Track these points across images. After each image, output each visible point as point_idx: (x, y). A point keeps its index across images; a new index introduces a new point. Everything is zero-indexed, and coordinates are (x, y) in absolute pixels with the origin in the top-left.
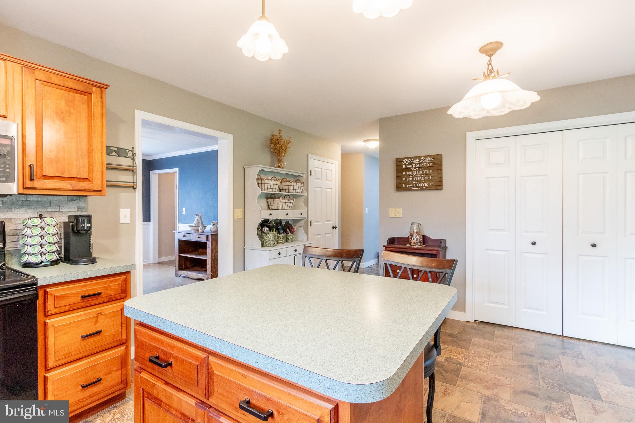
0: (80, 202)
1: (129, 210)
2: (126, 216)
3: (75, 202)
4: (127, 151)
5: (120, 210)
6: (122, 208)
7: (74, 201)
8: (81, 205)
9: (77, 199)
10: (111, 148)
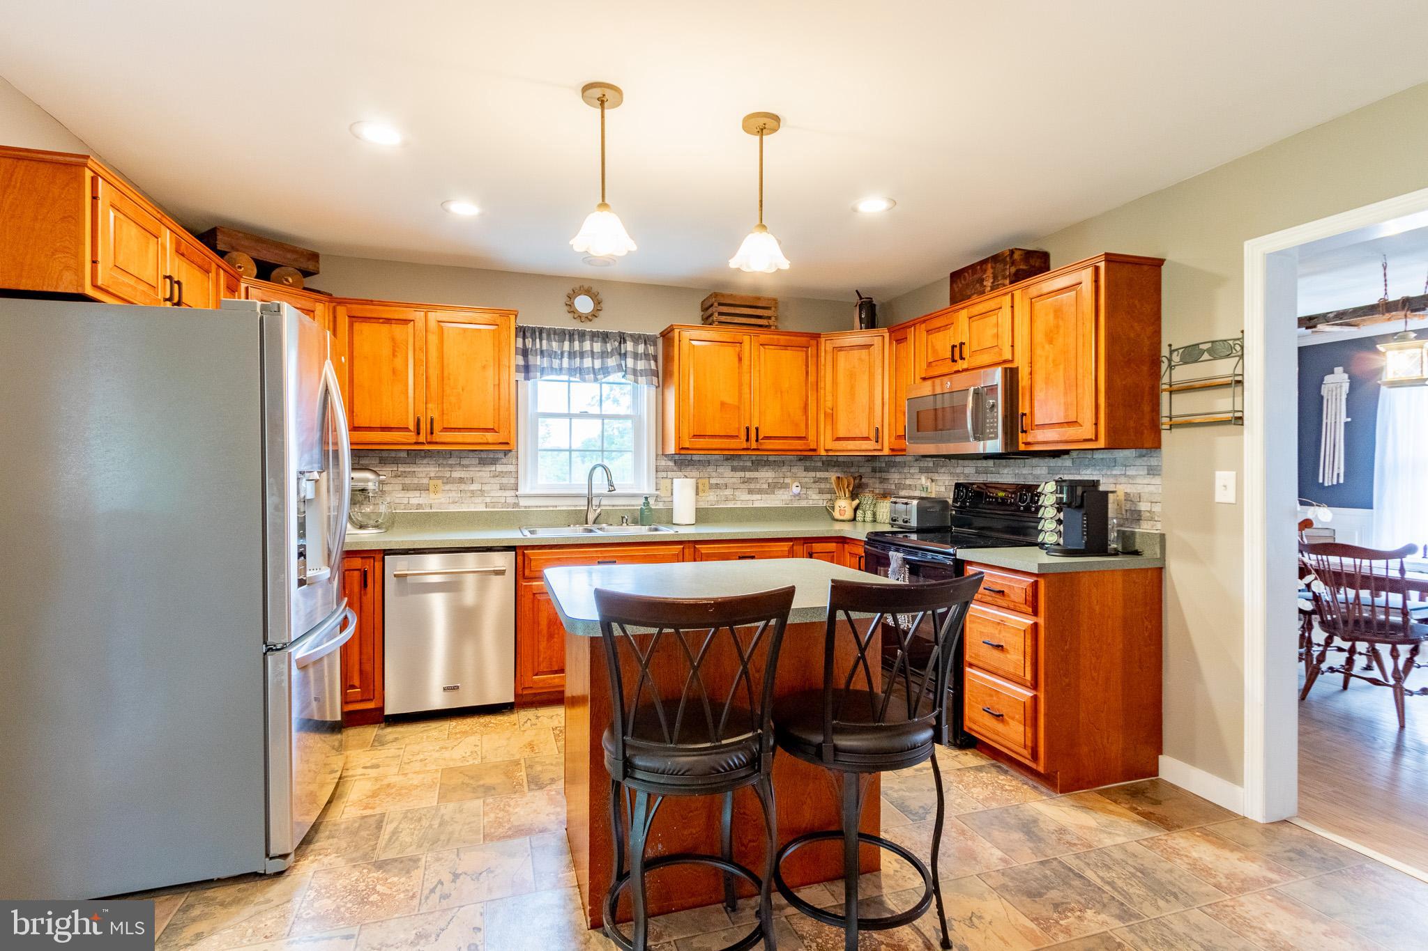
0: (1152, 459)
1: (1234, 473)
2: (1225, 486)
3: (1146, 459)
4: (1231, 342)
5: (1214, 474)
6: (1220, 470)
7: (1144, 456)
8: (1153, 464)
9: (1147, 454)
10: (1201, 346)
